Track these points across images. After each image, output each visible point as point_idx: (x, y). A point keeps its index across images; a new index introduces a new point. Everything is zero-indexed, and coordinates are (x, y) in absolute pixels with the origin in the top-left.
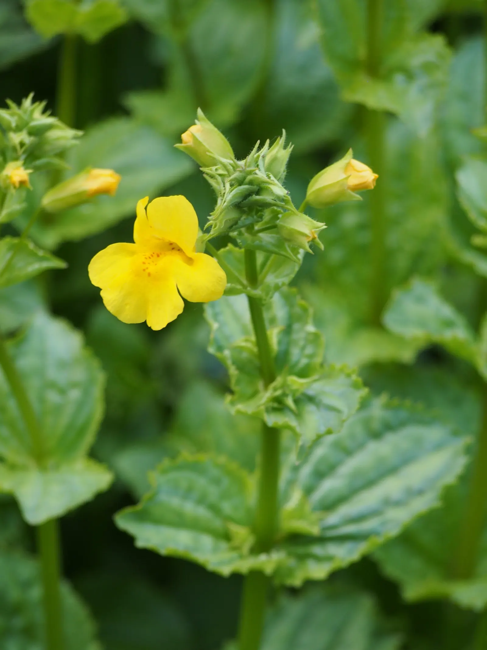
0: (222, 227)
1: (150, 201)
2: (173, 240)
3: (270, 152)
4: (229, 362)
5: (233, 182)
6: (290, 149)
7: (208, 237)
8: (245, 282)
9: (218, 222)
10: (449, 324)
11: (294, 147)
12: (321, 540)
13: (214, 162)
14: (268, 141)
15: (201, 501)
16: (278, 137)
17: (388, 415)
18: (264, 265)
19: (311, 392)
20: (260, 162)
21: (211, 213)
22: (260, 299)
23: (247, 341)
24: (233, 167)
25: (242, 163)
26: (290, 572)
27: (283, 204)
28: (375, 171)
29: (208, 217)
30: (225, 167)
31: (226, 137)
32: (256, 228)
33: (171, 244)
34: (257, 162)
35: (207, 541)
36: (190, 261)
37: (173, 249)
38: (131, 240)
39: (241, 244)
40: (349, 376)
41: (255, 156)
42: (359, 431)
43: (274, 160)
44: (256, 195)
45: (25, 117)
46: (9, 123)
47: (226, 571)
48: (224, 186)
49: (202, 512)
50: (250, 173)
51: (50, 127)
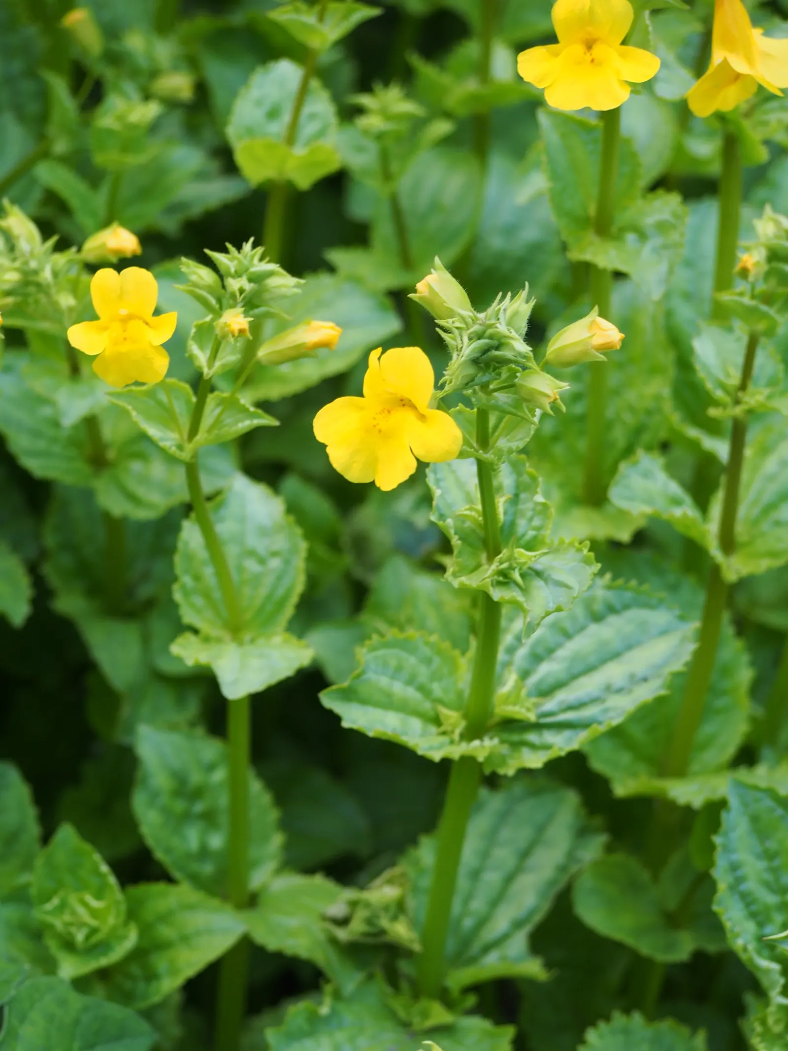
0: (458, 383)
1: (383, 353)
2: (407, 395)
3: (512, 304)
4: (452, 532)
5: (472, 335)
6: (532, 303)
7: (441, 394)
8: (475, 445)
9: (453, 377)
10: (677, 502)
11: (536, 302)
12: (538, 727)
13: (451, 314)
14: (509, 294)
15: (410, 682)
16: (520, 290)
17: (610, 596)
18: (496, 427)
19: (538, 567)
20: (501, 316)
21: (447, 368)
22: (492, 464)
23: (471, 509)
24: (473, 320)
25: (481, 316)
26: (503, 760)
27: (524, 360)
28: (621, 331)
29: (444, 372)
30: (463, 319)
31: (464, 288)
32: (491, 387)
33: (402, 400)
34: (497, 315)
35: (416, 724)
36: (422, 417)
37: (404, 405)
38: (361, 394)
39: (475, 402)
40: (579, 550)
41: (497, 308)
42: (580, 612)
43: (516, 314)
44: (496, 350)
45: (246, 262)
46: (228, 268)
47: (437, 756)
48: (461, 340)
49: (411, 694)
50: (491, 326)
51: (271, 274)
